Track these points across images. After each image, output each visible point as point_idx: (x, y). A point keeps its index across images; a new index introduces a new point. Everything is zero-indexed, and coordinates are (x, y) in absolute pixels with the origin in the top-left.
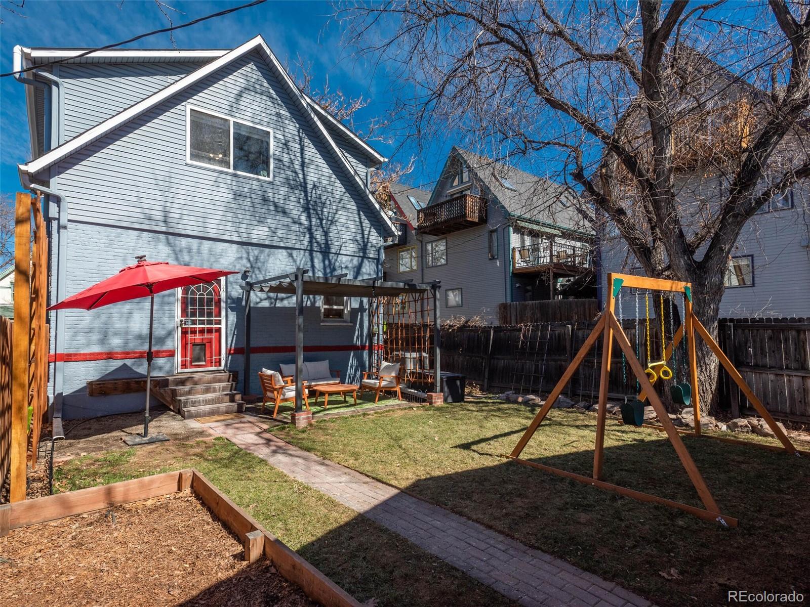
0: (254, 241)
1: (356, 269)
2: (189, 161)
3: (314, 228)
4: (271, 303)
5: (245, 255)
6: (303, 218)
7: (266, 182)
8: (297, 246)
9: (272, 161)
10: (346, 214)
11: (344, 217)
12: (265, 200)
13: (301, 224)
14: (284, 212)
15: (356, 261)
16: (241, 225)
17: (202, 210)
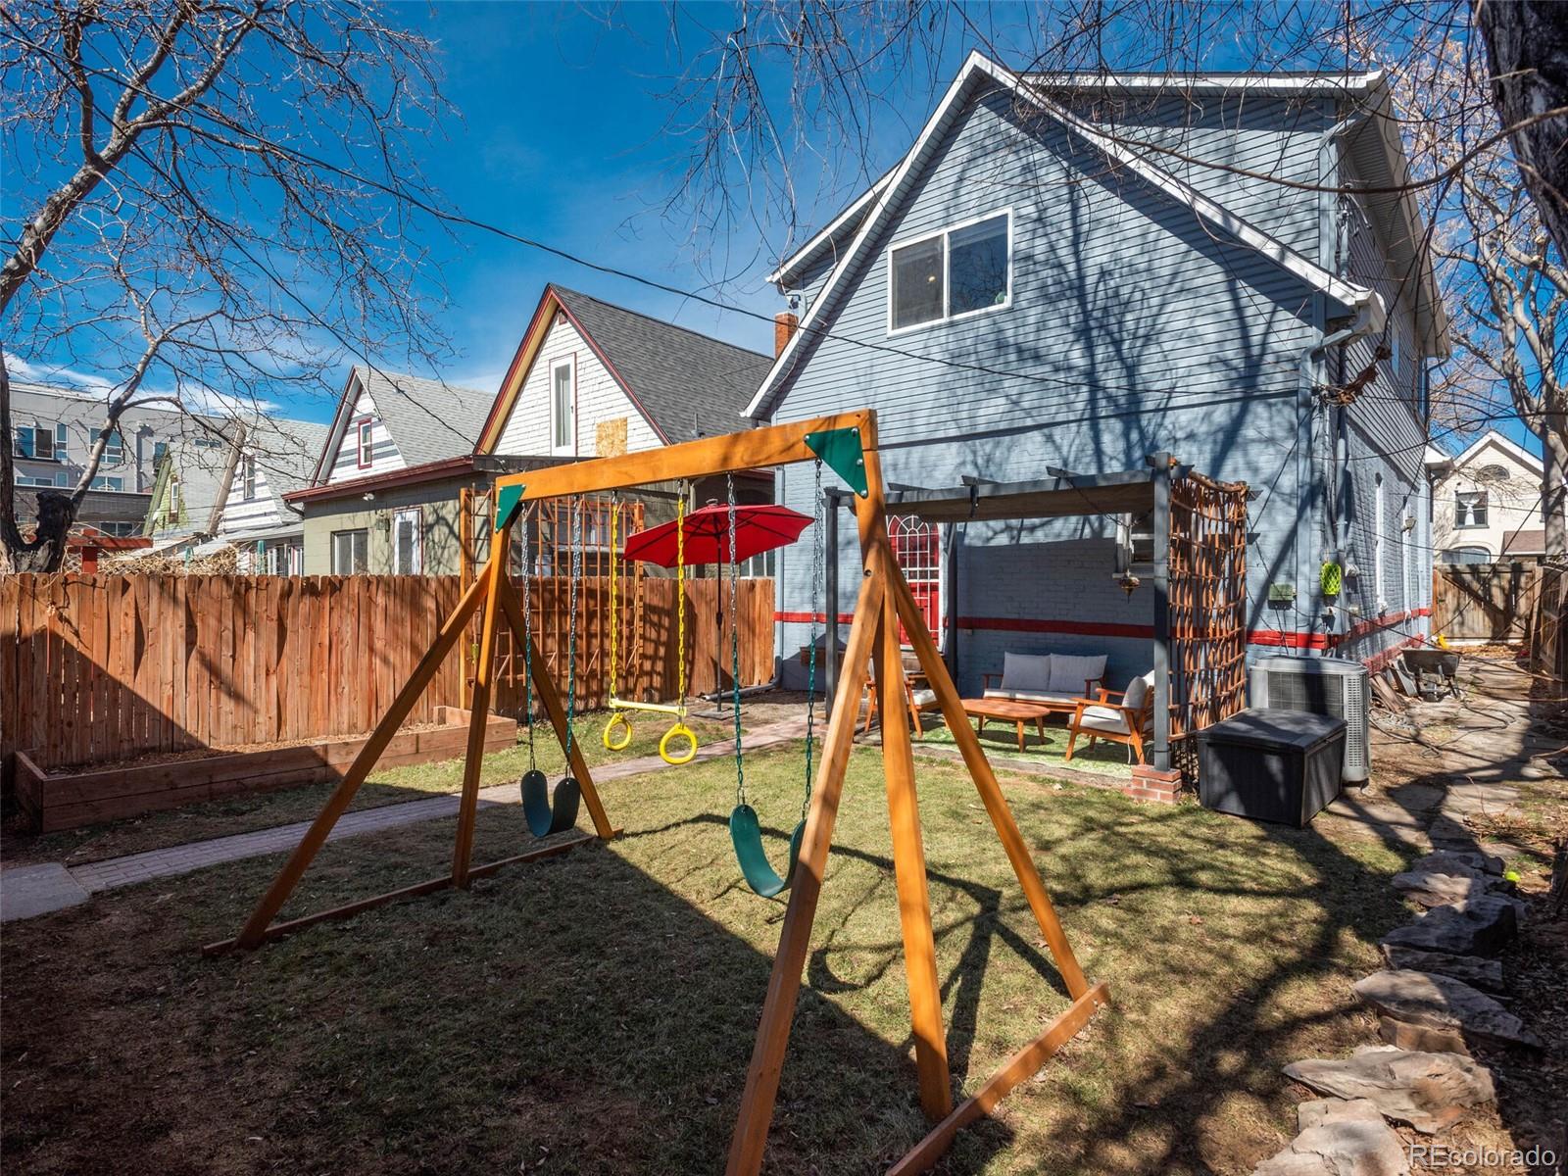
0: (981, 429)
1: (1220, 436)
2: (891, 333)
3: (1100, 368)
4: (1012, 538)
5: (970, 458)
6: (1077, 357)
7: (1000, 313)
8: (1060, 418)
9: (1010, 267)
10: (1190, 303)
11: (1182, 315)
12: (1001, 346)
13: (1070, 369)
14: (1037, 357)
15: (1221, 415)
16: (962, 407)
17: (908, 400)
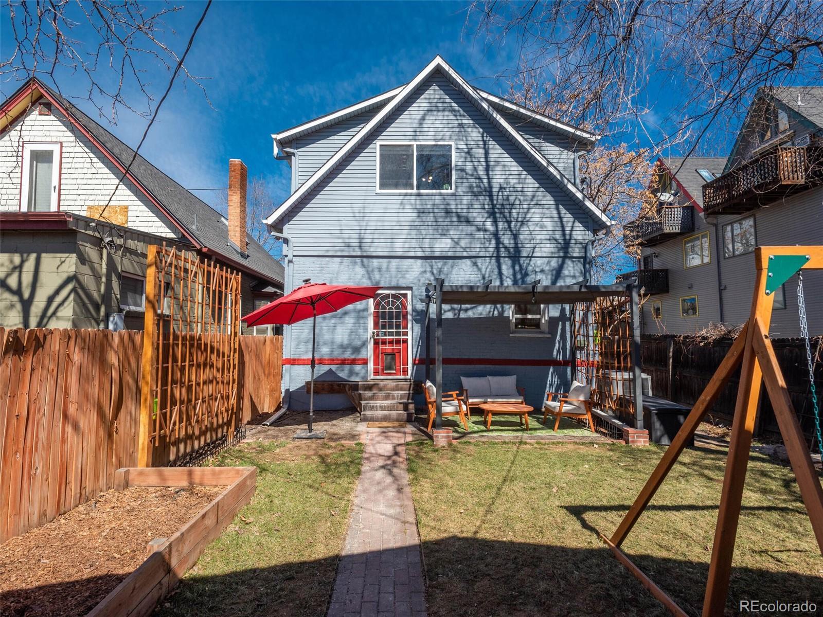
0: (437, 254)
1: (554, 272)
2: (378, 191)
3: (501, 233)
4: (455, 314)
5: (429, 269)
6: (489, 225)
7: (448, 194)
8: (481, 254)
9: (453, 172)
10: (540, 211)
11: (538, 215)
12: (448, 212)
13: (486, 230)
14: (468, 221)
15: (554, 263)
16: (425, 241)
17: (390, 232)
